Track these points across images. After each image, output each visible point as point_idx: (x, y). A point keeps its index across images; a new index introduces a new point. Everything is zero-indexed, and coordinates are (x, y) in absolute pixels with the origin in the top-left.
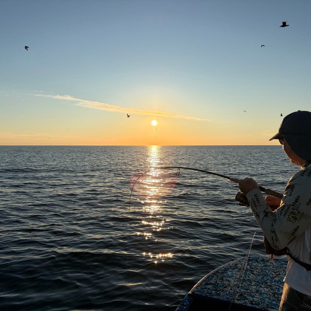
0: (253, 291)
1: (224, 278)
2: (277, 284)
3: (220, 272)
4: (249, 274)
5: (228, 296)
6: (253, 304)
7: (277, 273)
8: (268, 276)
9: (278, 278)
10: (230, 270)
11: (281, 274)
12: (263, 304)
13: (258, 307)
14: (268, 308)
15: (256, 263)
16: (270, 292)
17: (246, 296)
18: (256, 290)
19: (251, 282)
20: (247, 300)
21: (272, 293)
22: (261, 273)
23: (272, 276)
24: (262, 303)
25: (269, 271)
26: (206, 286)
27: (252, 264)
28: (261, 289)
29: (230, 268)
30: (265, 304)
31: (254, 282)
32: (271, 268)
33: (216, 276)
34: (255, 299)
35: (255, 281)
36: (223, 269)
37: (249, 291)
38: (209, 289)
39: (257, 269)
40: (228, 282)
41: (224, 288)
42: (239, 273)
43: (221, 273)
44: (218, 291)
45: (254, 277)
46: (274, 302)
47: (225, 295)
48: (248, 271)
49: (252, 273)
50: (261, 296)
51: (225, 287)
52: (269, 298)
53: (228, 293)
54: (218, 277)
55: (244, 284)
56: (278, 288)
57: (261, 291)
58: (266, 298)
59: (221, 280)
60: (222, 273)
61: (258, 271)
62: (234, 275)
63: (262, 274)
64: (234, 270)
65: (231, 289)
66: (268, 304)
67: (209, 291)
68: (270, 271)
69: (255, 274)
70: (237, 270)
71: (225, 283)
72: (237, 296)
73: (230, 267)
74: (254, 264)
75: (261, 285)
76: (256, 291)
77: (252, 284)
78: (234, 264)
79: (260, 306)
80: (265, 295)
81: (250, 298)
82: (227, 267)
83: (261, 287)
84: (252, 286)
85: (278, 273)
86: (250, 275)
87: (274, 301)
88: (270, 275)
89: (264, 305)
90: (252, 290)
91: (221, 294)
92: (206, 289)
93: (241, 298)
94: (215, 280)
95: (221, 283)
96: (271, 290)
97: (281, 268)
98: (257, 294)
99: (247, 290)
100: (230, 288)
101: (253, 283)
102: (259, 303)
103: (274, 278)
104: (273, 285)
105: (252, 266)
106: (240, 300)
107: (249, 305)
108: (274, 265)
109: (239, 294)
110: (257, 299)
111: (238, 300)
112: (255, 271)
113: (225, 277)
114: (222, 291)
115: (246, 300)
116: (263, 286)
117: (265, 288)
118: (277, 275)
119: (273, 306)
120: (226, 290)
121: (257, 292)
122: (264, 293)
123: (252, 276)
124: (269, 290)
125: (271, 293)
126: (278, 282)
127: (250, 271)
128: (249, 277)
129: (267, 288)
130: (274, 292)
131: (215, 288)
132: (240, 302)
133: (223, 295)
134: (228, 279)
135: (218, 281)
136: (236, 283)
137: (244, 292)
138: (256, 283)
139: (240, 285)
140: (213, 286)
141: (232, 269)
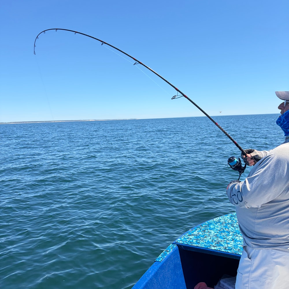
0: (229, 240)
1: (206, 231)
4: (229, 227)
5: (207, 243)
6: (227, 249)
10: (213, 224)
12: (235, 249)
13: (230, 252)
14: (239, 252)
17: (222, 243)
20: (222, 246)
24: (234, 248)
26: (188, 237)
27: (234, 219)
28: (237, 238)
30: (237, 249)
31: (232, 233)
33: (199, 229)
34: (229, 245)
35: (233, 232)
37: (225, 240)
38: (191, 239)
40: (209, 233)
41: (205, 238)
42: (220, 226)
43: (204, 227)
44: (199, 240)
45: (233, 229)
47: (204, 243)
49: (232, 226)
50: (235, 243)
51: (206, 237)
53: (206, 241)
54: (200, 229)
55: (222, 234)
57: (237, 239)
58: (240, 244)
59: (203, 232)
62: (216, 228)
65: (210, 239)
66: (239, 249)
67: (191, 240)
69: (234, 227)
70: (219, 224)
71: (206, 234)
72: (213, 244)
73: (214, 222)
75: (237, 235)
76: (231, 239)
78: (218, 220)
79: (232, 251)
80: (239, 242)
81: (225, 245)
83: (237, 236)
84: (230, 236)
86: (230, 227)
91: (201, 242)
92: (188, 239)
93: (218, 245)
94: (198, 232)
95: (203, 234)
98: (232, 242)
99: (224, 238)
100: (209, 238)
101: (231, 233)
102: (232, 248)
105: (234, 221)
106: (216, 247)
107: (223, 250)
109: (216, 242)
110: (231, 246)
111: (214, 246)
112: (235, 224)
113: (207, 229)
114: (202, 240)
116: (239, 235)
117: (241, 237)
120: (206, 239)
121: (233, 240)
122: (239, 241)
127: (231, 224)
131: (197, 238)
132: (215, 248)
133: (202, 243)
134: (210, 231)
135: (200, 233)
136: (215, 234)
137: (221, 240)
138: (233, 233)
139: (219, 235)
140: (195, 237)
141: (215, 223)
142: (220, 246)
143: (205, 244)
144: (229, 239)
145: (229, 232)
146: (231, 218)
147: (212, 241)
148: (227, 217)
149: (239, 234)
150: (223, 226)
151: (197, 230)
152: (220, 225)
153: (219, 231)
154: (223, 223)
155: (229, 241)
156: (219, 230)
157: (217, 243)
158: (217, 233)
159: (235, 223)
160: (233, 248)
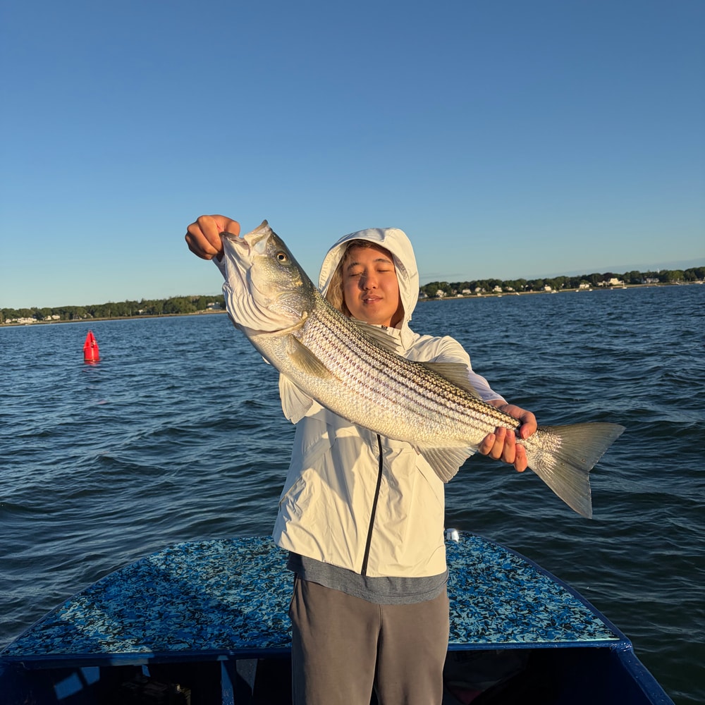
0: (151, 618)
1: (96, 605)
2: (209, 591)
3: (93, 592)
4: (157, 584)
5: (91, 640)
6: (140, 644)
7: (218, 568)
8: (197, 578)
9: (217, 577)
10: (117, 583)
11: (226, 568)
12: (160, 640)
14: (171, 644)
15: (184, 557)
16: (189, 610)
17: (131, 631)
18: (159, 613)
19: (154, 599)
20: (130, 638)
21: (191, 612)
22: (185, 576)
23: (205, 578)
24: (160, 637)
25: (204, 568)
26: (43, 632)
27: (172, 560)
28: (171, 608)
29: (119, 578)
30: (166, 639)
31: (162, 598)
32: (212, 560)
33: (78, 604)
35: (164, 595)
36: (102, 583)
37: (142, 619)
38: (48, 637)
39: (180, 568)
40: (102, 610)
41: (88, 625)
42: (135, 586)
43: (93, 594)
44: (71, 635)
45: (167, 586)
46: (187, 630)
47: (82, 641)
48: (158, 577)
49: (164, 579)
50: (165, 624)
51: (92, 623)
52: (179, 624)
53: (91, 634)
54: (81, 604)
55: (137, 607)
56: (208, 599)
57: (170, 612)
58: (175, 624)
59: (86, 610)
60: (97, 593)
61: (180, 573)
62: (123, 591)
63: (186, 578)
64: (127, 581)
65: (103, 625)
66: (171, 637)
67: (48, 640)
68: (206, 567)
70: (134, 579)
71: (93, 614)
72: (108, 638)
73: (122, 576)
74: (177, 559)
75: (174, 600)
76: (157, 615)
77: (155, 602)
78: (132, 569)
79: (154, 644)
80: (174, 619)
81: (137, 633)
82: (112, 578)
83: (172, 604)
84: (154, 606)
85: (221, 568)
86: (160, 584)
87: (187, 627)
88: (201, 577)
89: (163, 640)
90: (150, 615)
91: (74, 640)
92: (40, 638)
93: (120, 636)
94: (73, 613)
96: (191, 606)
97: (230, 557)
98: (158, 622)
99: (140, 617)
100: (100, 623)
101: (160, 599)
102: (155, 638)
103: (207, 579)
104: (200, 594)
105: (172, 565)
106: (113, 643)
108: (219, 554)
109: (115, 632)
110: (153, 633)
111: (109, 644)
112: (172, 574)
113: (98, 601)
114: (79, 634)
115: (127, 641)
116: (179, 600)
117: (181, 605)
118: (218, 572)
119: (181, 639)
120: (90, 629)
122: (173, 616)
123: (162, 586)
124: (187, 607)
125: (188, 612)
126: (212, 585)
128: (154, 590)
129: (184, 604)
130: (195, 610)
131: (66, 630)
132: (111, 648)
133: (79, 642)
134: (106, 603)
135: (79, 613)
136: (119, 608)
137: (130, 623)
138: (165, 597)
139: (128, 611)
140: (61, 628)
141: (124, 581)
142: (124, 640)
143: (85, 642)
144: (152, 614)
145: (154, 598)
146: (166, 560)
147: (107, 629)
148: (157, 557)
149: (177, 598)
150: (142, 584)
151: (72, 608)
152: (135, 583)
153: (129, 600)
154: (144, 576)
155: (150, 620)
156: (130, 597)
157: (119, 633)
158: (125, 604)
159: (174, 571)
160: (157, 638)
